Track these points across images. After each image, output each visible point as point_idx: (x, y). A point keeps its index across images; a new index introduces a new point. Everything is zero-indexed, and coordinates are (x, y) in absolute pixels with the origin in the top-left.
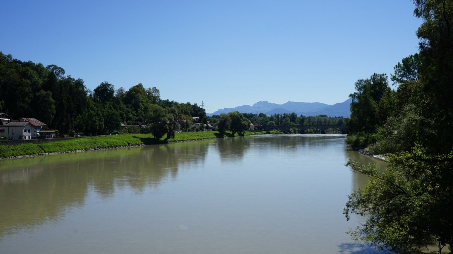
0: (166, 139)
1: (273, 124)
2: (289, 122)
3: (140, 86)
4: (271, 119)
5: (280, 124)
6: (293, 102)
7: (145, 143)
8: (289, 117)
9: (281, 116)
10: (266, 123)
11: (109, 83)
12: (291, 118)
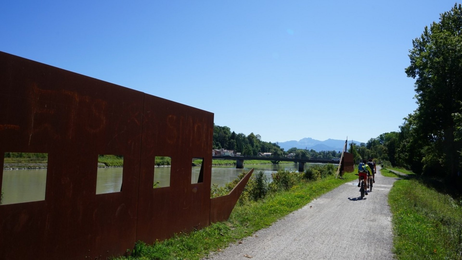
0: (278, 162)
1: (321, 157)
2: (331, 156)
3: (252, 134)
4: (320, 154)
5: (325, 158)
6: (333, 140)
7: (273, 163)
8: (331, 153)
9: (326, 152)
10: (317, 157)
11: (243, 133)
12: (333, 154)
